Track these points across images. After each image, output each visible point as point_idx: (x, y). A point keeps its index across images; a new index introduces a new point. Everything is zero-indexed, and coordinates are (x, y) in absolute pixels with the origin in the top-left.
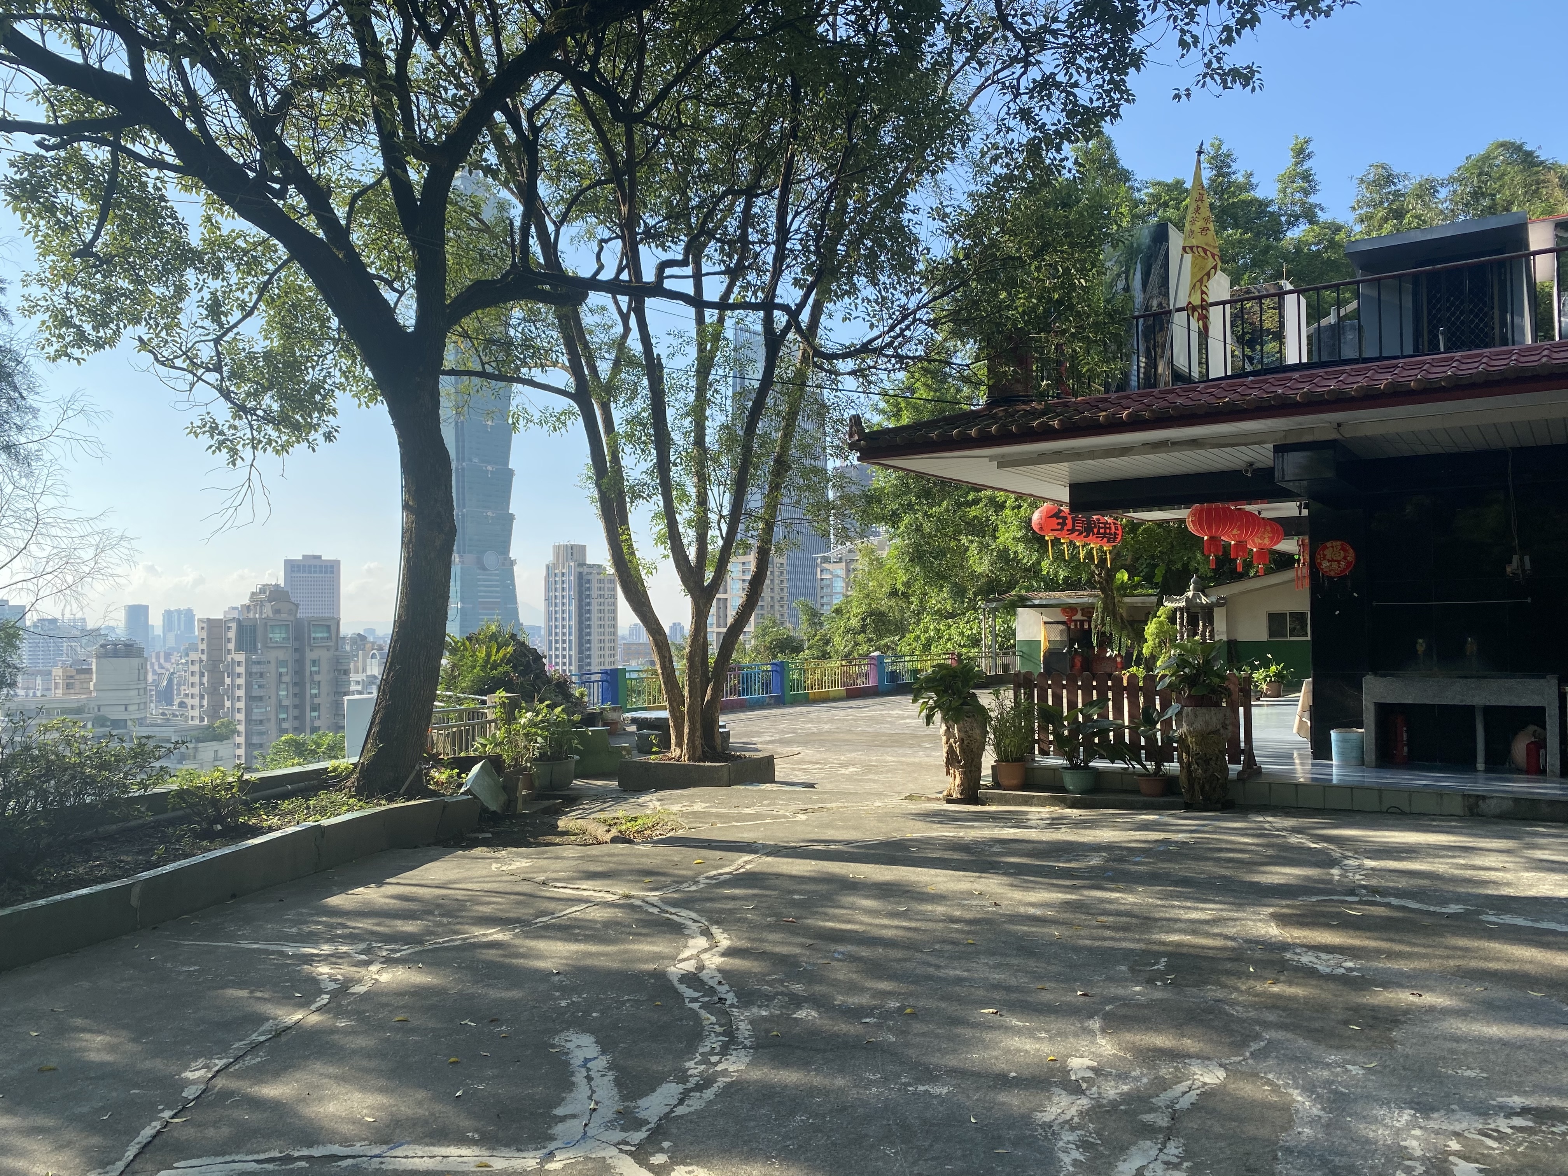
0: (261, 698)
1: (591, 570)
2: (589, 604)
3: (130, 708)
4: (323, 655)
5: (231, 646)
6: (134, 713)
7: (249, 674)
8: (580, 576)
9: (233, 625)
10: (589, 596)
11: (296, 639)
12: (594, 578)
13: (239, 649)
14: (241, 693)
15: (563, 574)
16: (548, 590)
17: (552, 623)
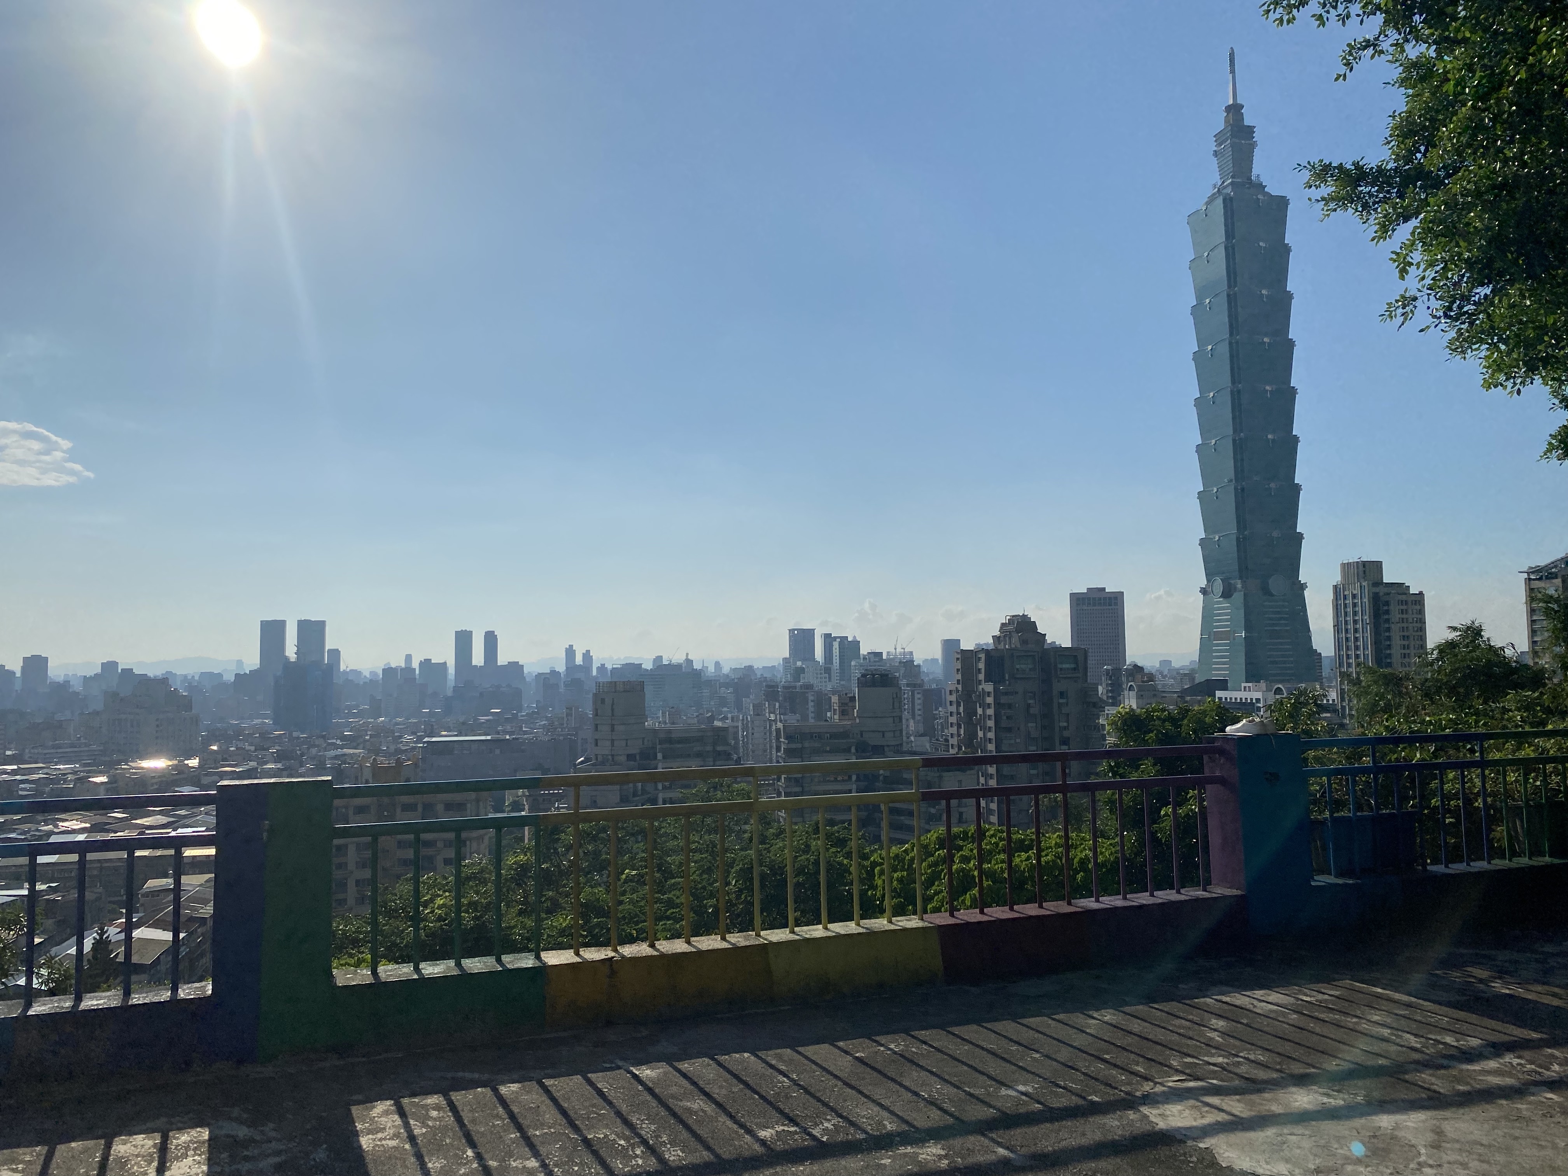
0: (1009, 730)
1: (1389, 590)
2: (1388, 630)
3: (888, 735)
4: (1071, 687)
5: (981, 677)
6: (889, 739)
7: (998, 705)
8: (1376, 597)
9: (984, 656)
10: (1388, 621)
11: (1043, 669)
12: (1394, 599)
13: (988, 679)
14: (991, 723)
15: (1354, 596)
16: (1337, 613)
17: (1343, 653)
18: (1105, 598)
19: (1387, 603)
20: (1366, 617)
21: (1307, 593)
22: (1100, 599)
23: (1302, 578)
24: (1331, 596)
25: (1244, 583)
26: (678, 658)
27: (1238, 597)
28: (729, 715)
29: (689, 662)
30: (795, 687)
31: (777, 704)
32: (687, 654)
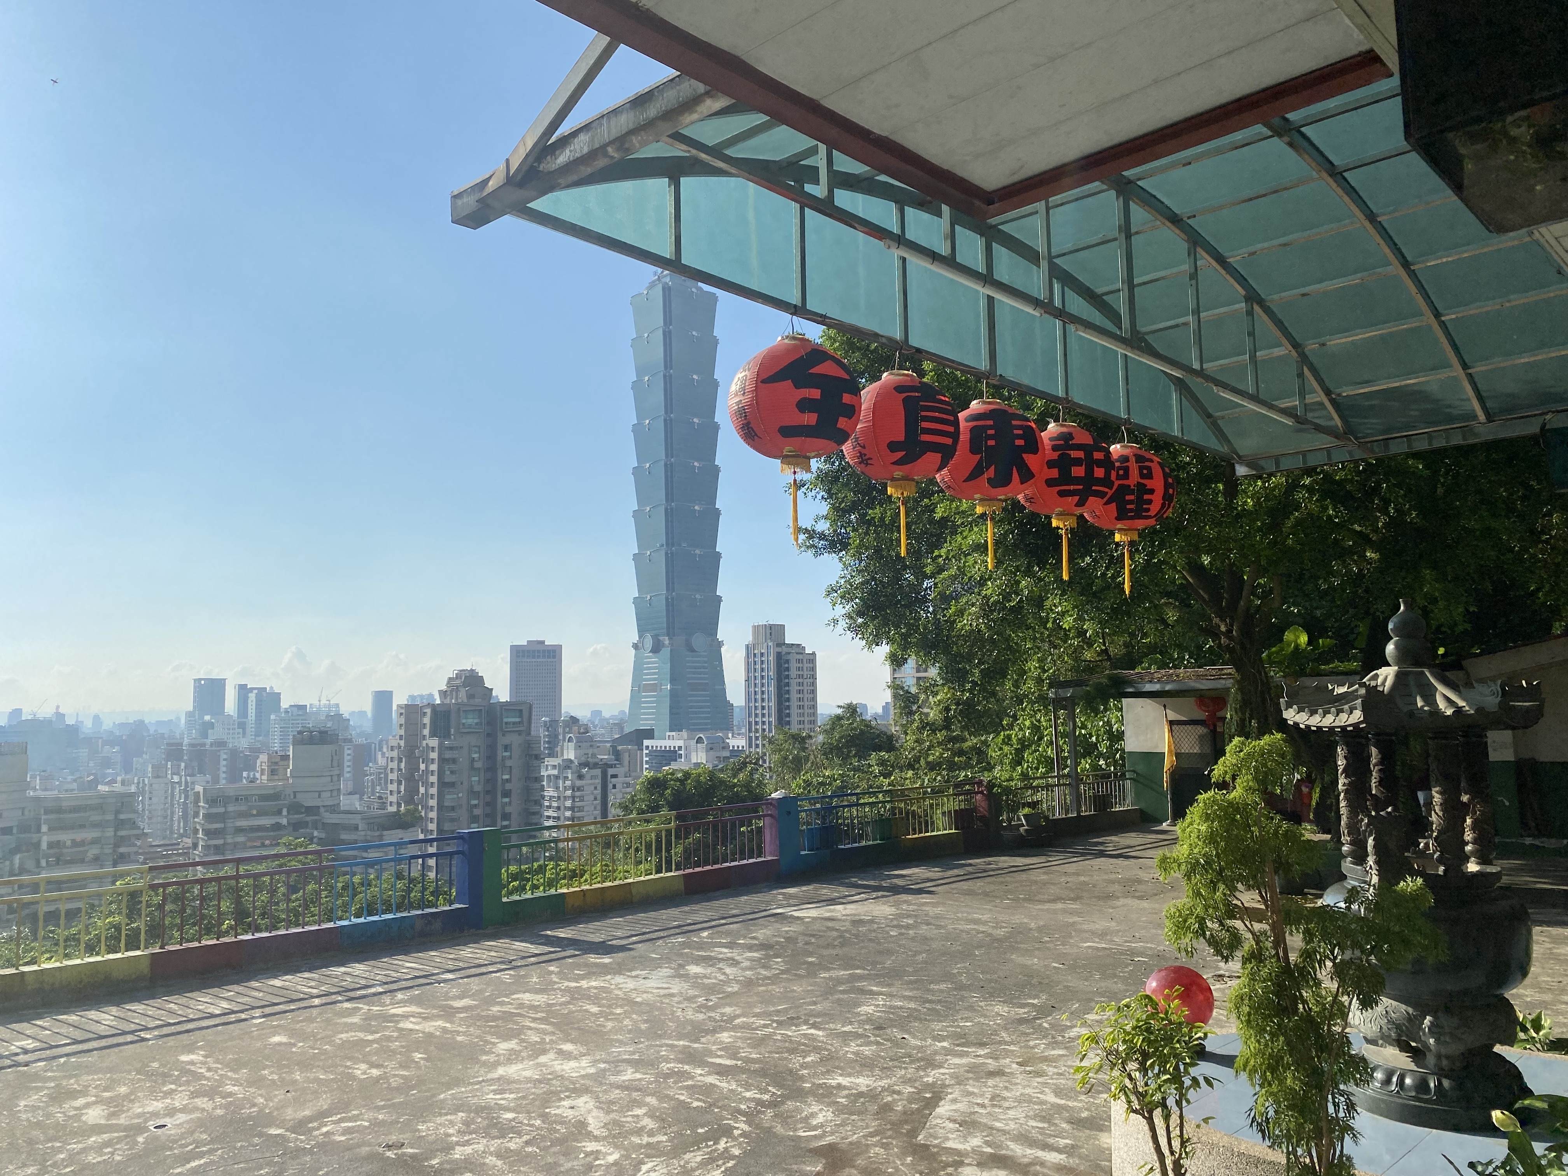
0: (453, 785)
1: (789, 650)
2: (788, 684)
3: (323, 795)
4: (515, 740)
5: (426, 732)
6: (327, 800)
7: (442, 761)
8: (779, 656)
9: (428, 711)
10: (788, 677)
11: (488, 723)
12: (793, 658)
13: (433, 734)
14: (434, 779)
15: (762, 654)
16: (748, 671)
17: (752, 704)
18: (544, 651)
19: (787, 661)
20: (771, 673)
21: (723, 650)
22: (539, 651)
23: (720, 637)
24: (743, 653)
25: (670, 639)
26: (46, 712)
27: (666, 652)
28: (119, 779)
29: (60, 716)
30: (204, 745)
31: (183, 765)
32: (58, 707)
